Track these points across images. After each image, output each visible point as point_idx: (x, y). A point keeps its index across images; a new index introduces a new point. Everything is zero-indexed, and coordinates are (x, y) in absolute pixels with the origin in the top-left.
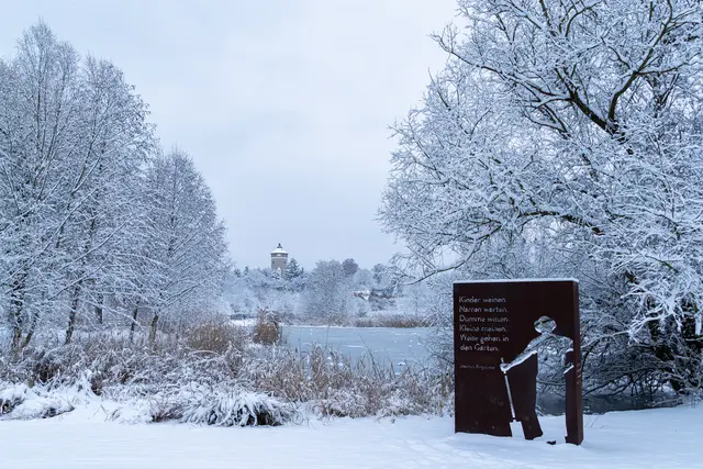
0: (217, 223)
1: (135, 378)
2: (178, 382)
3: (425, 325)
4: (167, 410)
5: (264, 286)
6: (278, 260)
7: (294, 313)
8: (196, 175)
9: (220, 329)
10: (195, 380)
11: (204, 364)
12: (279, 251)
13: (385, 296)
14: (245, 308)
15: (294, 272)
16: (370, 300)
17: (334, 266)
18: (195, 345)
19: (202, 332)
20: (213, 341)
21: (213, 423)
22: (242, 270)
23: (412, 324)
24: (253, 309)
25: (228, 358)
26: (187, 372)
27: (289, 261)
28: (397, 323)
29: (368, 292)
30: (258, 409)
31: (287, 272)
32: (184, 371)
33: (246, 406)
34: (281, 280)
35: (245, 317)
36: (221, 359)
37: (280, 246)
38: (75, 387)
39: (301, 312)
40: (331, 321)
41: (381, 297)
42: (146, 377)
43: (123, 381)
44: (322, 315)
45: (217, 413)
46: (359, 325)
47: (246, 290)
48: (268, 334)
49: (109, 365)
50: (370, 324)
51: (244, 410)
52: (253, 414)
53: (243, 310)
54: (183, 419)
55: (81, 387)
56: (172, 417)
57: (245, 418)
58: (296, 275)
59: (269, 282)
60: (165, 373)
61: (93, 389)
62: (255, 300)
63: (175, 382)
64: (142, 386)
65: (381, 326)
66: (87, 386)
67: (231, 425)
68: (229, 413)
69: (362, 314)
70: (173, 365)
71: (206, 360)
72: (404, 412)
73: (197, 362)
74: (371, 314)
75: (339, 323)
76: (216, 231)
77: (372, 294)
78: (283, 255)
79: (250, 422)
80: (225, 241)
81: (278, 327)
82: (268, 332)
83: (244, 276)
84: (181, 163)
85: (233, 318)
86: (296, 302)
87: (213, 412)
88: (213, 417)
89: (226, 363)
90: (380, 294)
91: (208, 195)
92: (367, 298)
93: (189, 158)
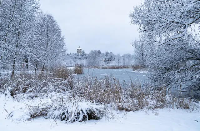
0: (62, 36)
1: (28, 91)
2: (48, 92)
3: (122, 68)
4: (39, 112)
5: (75, 58)
6: (79, 51)
7: (84, 65)
8: (54, 21)
9: (64, 70)
10: (55, 91)
11: (58, 84)
12: (79, 48)
13: (108, 60)
14: (70, 64)
15: (83, 54)
16: (105, 61)
17: (95, 52)
18: (54, 76)
19: (58, 71)
20: (62, 74)
21: (64, 119)
22: (69, 54)
23: (118, 68)
24: (72, 64)
25: (68, 81)
26: (51, 87)
27: (82, 51)
28: (113, 68)
29: (104, 59)
30: (89, 112)
31: (81, 54)
32: (50, 87)
33: (81, 110)
34: (80, 56)
35: (70, 66)
36: (65, 82)
37: (79, 47)
38: (4, 95)
39: (86, 65)
40: (94, 67)
41: (108, 61)
42: (34, 90)
43: (24, 92)
44: (92, 65)
45: (66, 114)
46: (103, 68)
47: (70, 59)
48: (79, 71)
49: (18, 85)
50: (106, 68)
51: (81, 112)
52: (86, 115)
53: (70, 65)
54: (48, 116)
55: (6, 95)
56: (42, 115)
57: (81, 117)
58: (84, 55)
59: (77, 57)
60: (42, 88)
61: (11, 95)
62: (73, 62)
63: (46, 92)
64: (32, 94)
65: (109, 68)
66: (9, 94)
67: (74, 121)
68: (73, 115)
69: (103, 65)
70: (45, 85)
71: (59, 82)
72: (156, 107)
73: (55, 83)
74: (105, 65)
75: (97, 68)
76: (62, 39)
77: (105, 60)
78: (80, 49)
79: (84, 119)
80: (65, 42)
81: (81, 69)
82: (78, 71)
83: (70, 55)
84: (50, 17)
85: (67, 67)
86: (84, 62)
87: (64, 113)
88: (64, 116)
89: (68, 83)
90: (107, 60)
91: (59, 28)
92: (104, 61)
93: (52, 16)
